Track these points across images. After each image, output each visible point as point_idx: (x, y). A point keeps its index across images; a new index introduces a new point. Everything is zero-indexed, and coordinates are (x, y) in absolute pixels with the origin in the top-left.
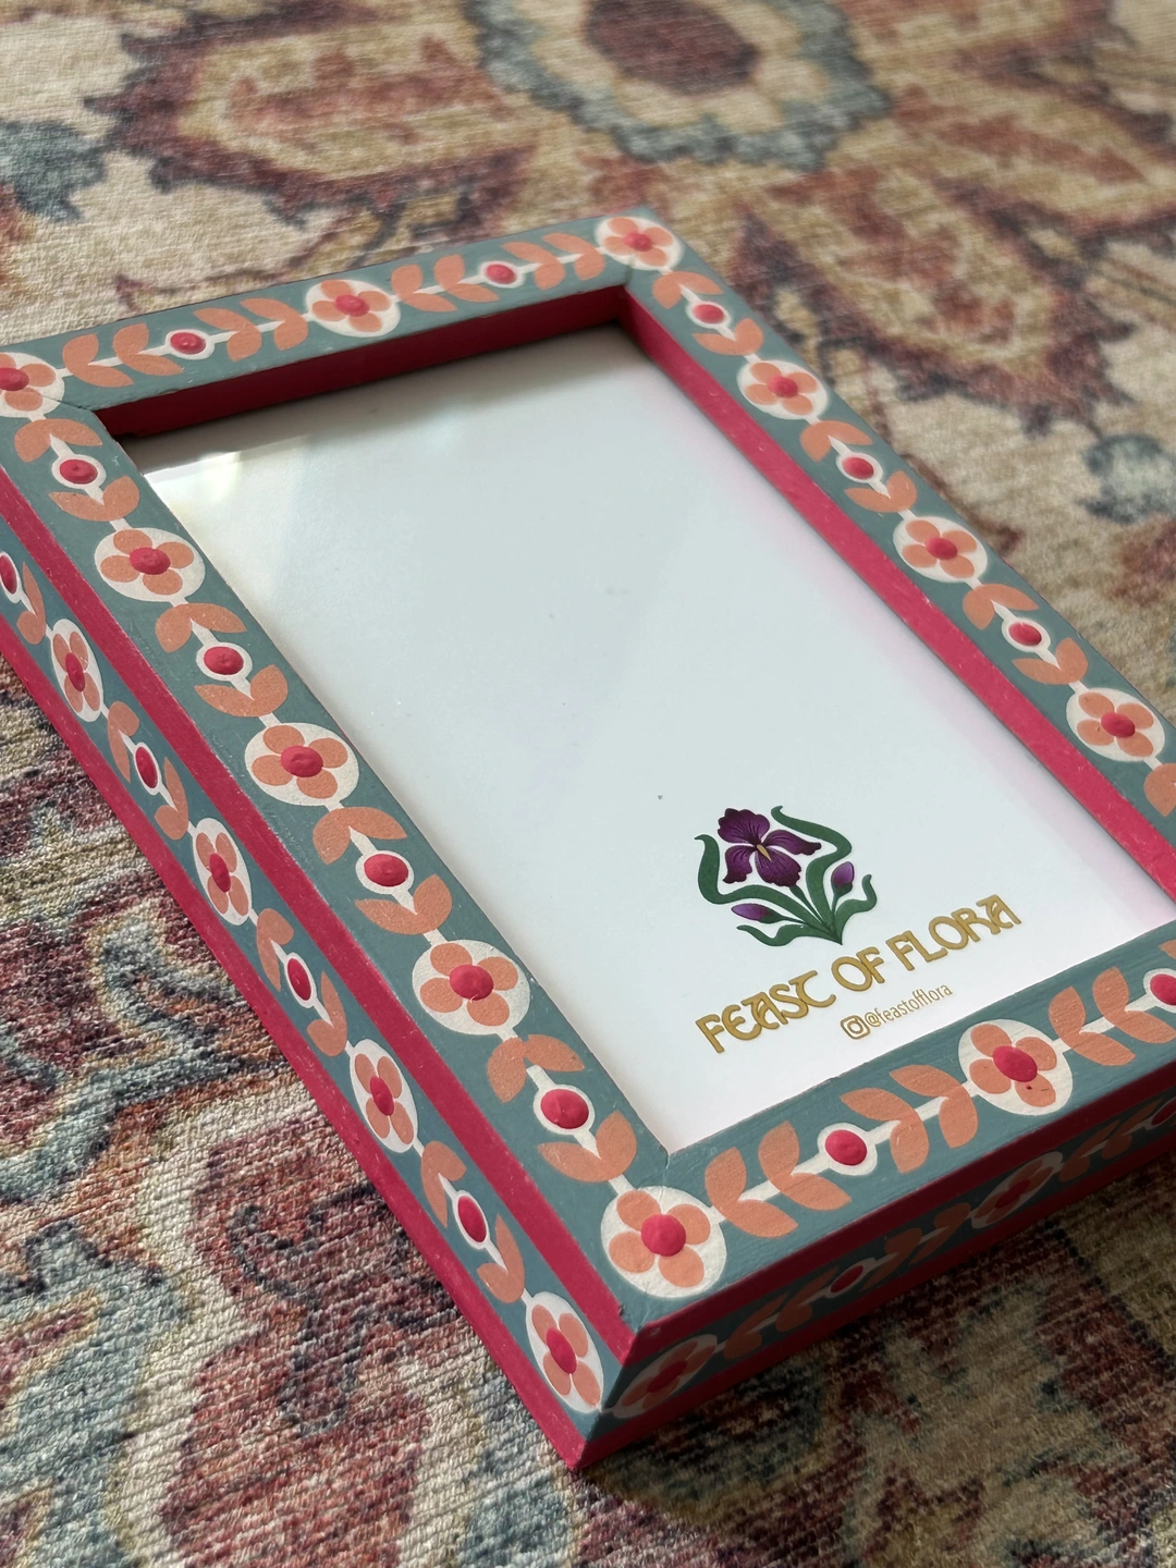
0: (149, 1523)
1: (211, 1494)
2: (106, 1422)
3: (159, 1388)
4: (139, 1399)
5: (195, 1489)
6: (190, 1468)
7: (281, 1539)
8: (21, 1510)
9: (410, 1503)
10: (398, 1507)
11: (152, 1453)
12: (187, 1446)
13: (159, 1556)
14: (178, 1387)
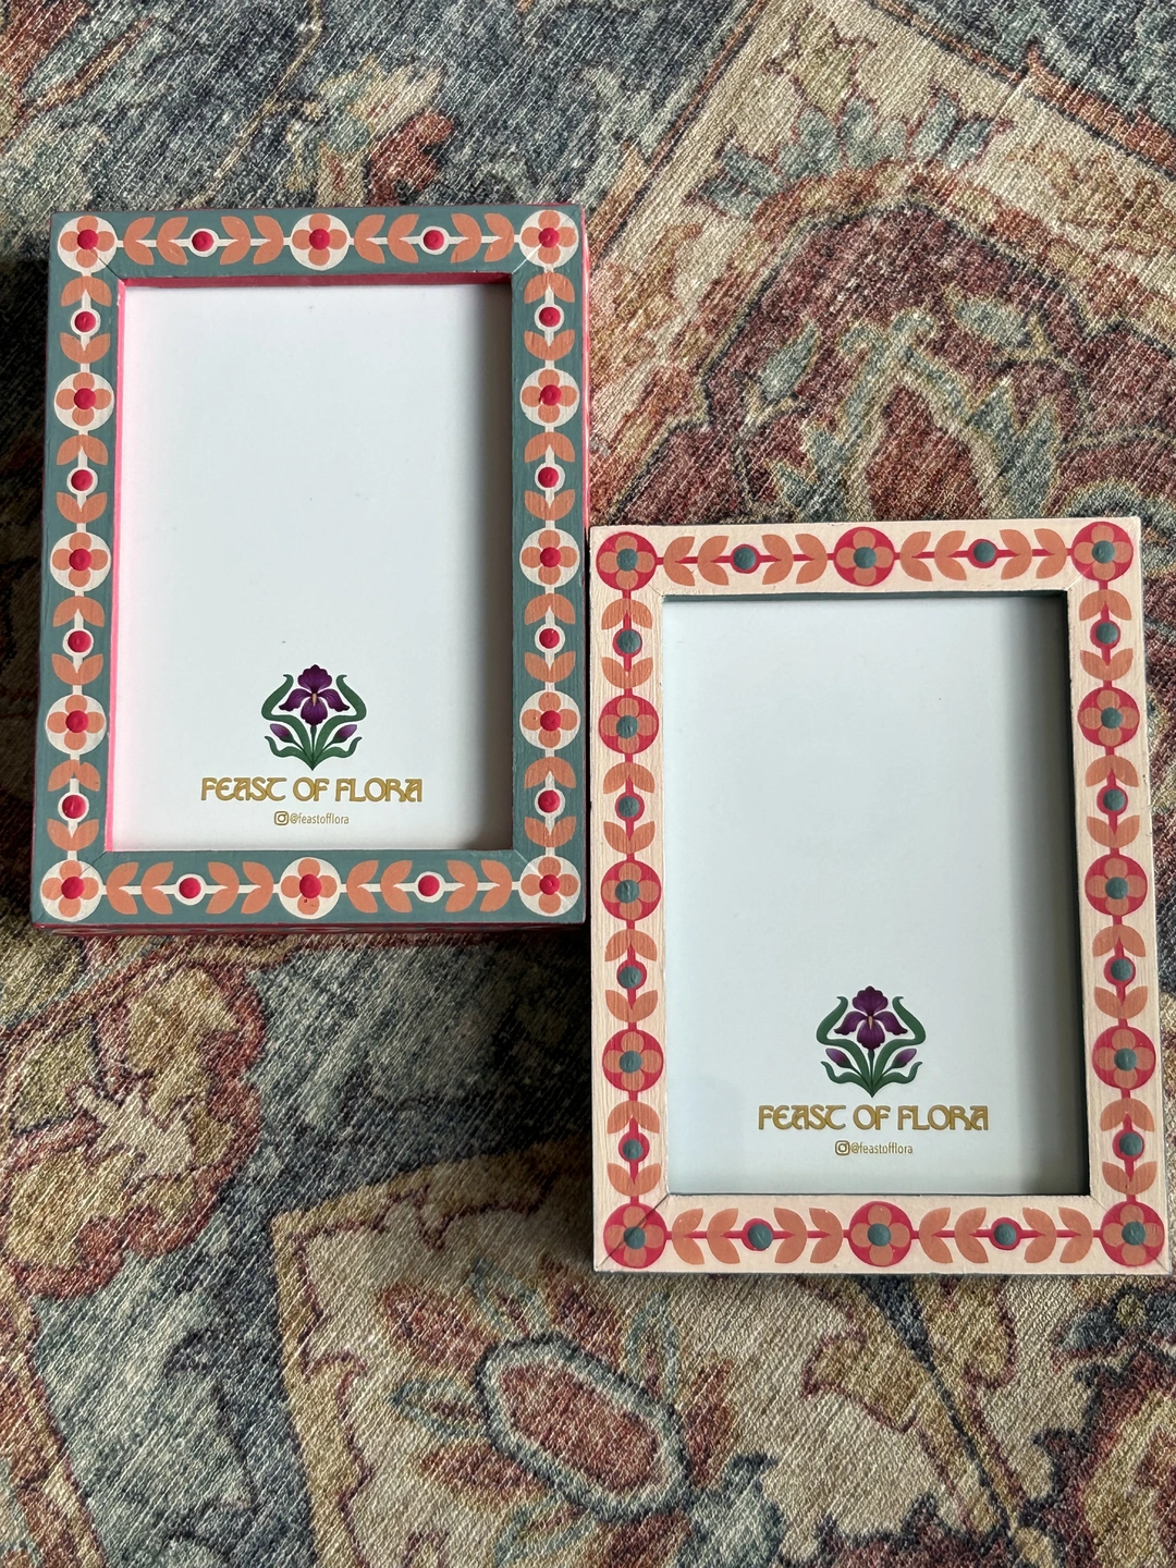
0: (972, 442)
1: (955, 467)
2: (1013, 474)
3: (1000, 501)
4: (1006, 491)
5: (962, 466)
6: (968, 473)
7: (917, 463)
8: (1023, 421)
9: (873, 507)
10: (877, 501)
11: (989, 472)
12: (975, 483)
13: (960, 431)
14: (993, 506)
